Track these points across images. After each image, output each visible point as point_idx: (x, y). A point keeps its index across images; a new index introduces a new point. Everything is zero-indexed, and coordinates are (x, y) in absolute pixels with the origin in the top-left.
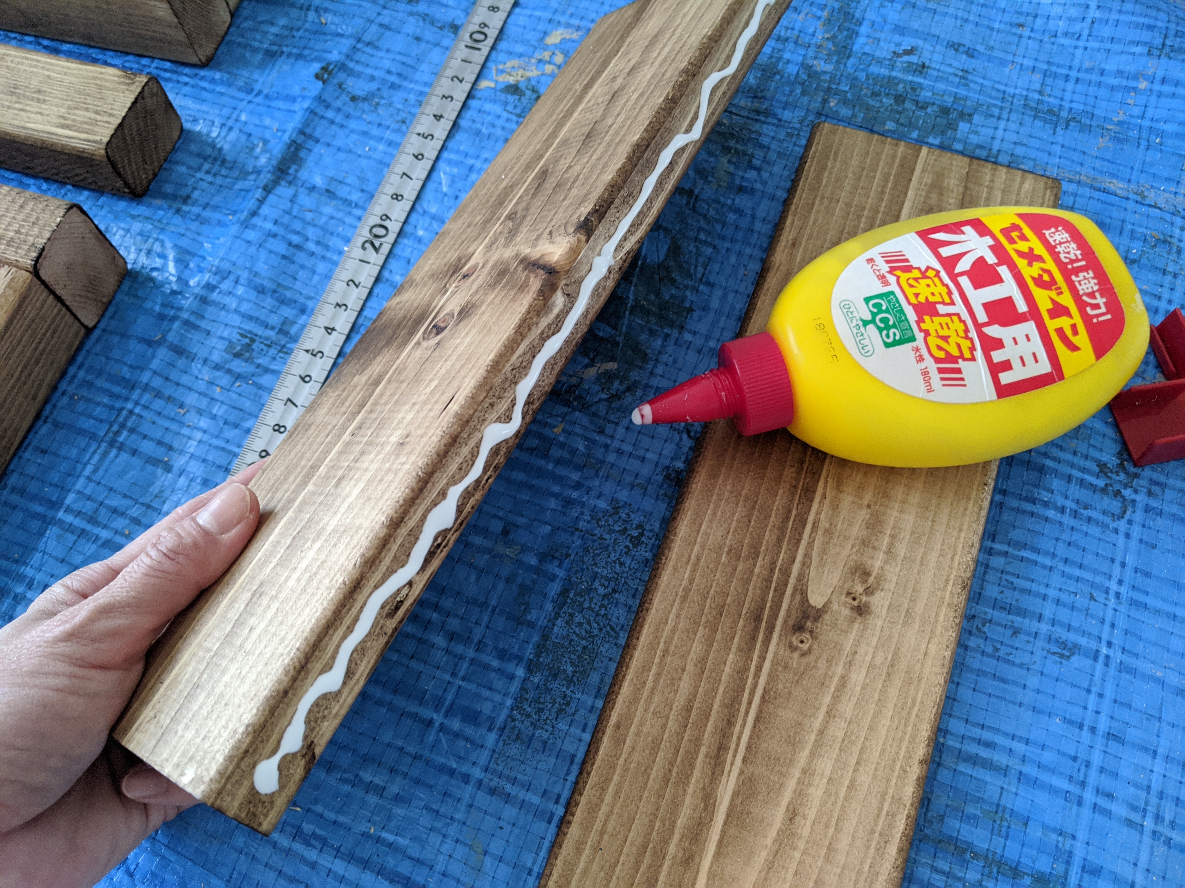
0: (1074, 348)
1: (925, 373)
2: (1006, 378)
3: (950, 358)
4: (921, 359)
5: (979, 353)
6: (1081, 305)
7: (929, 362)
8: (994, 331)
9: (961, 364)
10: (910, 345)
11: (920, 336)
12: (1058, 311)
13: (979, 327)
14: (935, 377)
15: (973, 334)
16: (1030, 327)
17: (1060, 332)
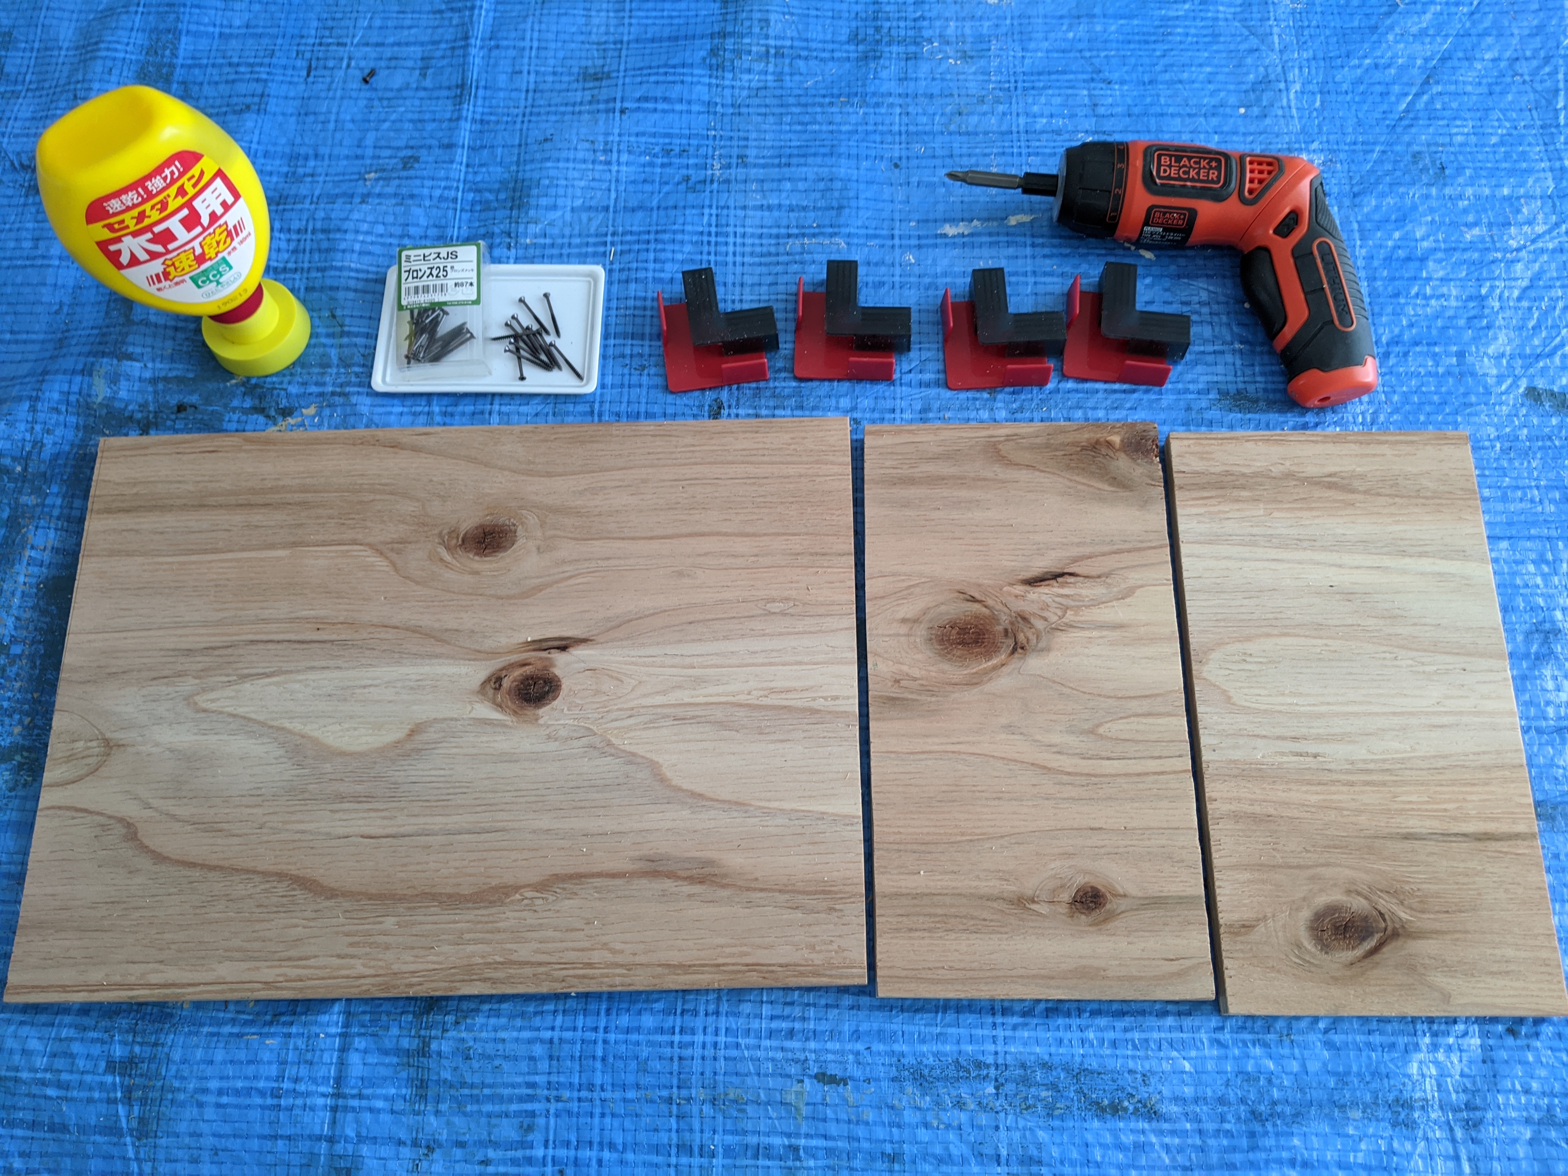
0: (202, 173)
1: (241, 242)
2: (230, 199)
3: (229, 234)
4: (234, 249)
5: (221, 221)
6: (173, 181)
7: (235, 244)
8: (205, 220)
9: (231, 227)
10: (228, 258)
11: (220, 256)
12: (181, 192)
13: (205, 229)
14: (241, 236)
15: (211, 230)
16: (197, 204)
17: (194, 186)
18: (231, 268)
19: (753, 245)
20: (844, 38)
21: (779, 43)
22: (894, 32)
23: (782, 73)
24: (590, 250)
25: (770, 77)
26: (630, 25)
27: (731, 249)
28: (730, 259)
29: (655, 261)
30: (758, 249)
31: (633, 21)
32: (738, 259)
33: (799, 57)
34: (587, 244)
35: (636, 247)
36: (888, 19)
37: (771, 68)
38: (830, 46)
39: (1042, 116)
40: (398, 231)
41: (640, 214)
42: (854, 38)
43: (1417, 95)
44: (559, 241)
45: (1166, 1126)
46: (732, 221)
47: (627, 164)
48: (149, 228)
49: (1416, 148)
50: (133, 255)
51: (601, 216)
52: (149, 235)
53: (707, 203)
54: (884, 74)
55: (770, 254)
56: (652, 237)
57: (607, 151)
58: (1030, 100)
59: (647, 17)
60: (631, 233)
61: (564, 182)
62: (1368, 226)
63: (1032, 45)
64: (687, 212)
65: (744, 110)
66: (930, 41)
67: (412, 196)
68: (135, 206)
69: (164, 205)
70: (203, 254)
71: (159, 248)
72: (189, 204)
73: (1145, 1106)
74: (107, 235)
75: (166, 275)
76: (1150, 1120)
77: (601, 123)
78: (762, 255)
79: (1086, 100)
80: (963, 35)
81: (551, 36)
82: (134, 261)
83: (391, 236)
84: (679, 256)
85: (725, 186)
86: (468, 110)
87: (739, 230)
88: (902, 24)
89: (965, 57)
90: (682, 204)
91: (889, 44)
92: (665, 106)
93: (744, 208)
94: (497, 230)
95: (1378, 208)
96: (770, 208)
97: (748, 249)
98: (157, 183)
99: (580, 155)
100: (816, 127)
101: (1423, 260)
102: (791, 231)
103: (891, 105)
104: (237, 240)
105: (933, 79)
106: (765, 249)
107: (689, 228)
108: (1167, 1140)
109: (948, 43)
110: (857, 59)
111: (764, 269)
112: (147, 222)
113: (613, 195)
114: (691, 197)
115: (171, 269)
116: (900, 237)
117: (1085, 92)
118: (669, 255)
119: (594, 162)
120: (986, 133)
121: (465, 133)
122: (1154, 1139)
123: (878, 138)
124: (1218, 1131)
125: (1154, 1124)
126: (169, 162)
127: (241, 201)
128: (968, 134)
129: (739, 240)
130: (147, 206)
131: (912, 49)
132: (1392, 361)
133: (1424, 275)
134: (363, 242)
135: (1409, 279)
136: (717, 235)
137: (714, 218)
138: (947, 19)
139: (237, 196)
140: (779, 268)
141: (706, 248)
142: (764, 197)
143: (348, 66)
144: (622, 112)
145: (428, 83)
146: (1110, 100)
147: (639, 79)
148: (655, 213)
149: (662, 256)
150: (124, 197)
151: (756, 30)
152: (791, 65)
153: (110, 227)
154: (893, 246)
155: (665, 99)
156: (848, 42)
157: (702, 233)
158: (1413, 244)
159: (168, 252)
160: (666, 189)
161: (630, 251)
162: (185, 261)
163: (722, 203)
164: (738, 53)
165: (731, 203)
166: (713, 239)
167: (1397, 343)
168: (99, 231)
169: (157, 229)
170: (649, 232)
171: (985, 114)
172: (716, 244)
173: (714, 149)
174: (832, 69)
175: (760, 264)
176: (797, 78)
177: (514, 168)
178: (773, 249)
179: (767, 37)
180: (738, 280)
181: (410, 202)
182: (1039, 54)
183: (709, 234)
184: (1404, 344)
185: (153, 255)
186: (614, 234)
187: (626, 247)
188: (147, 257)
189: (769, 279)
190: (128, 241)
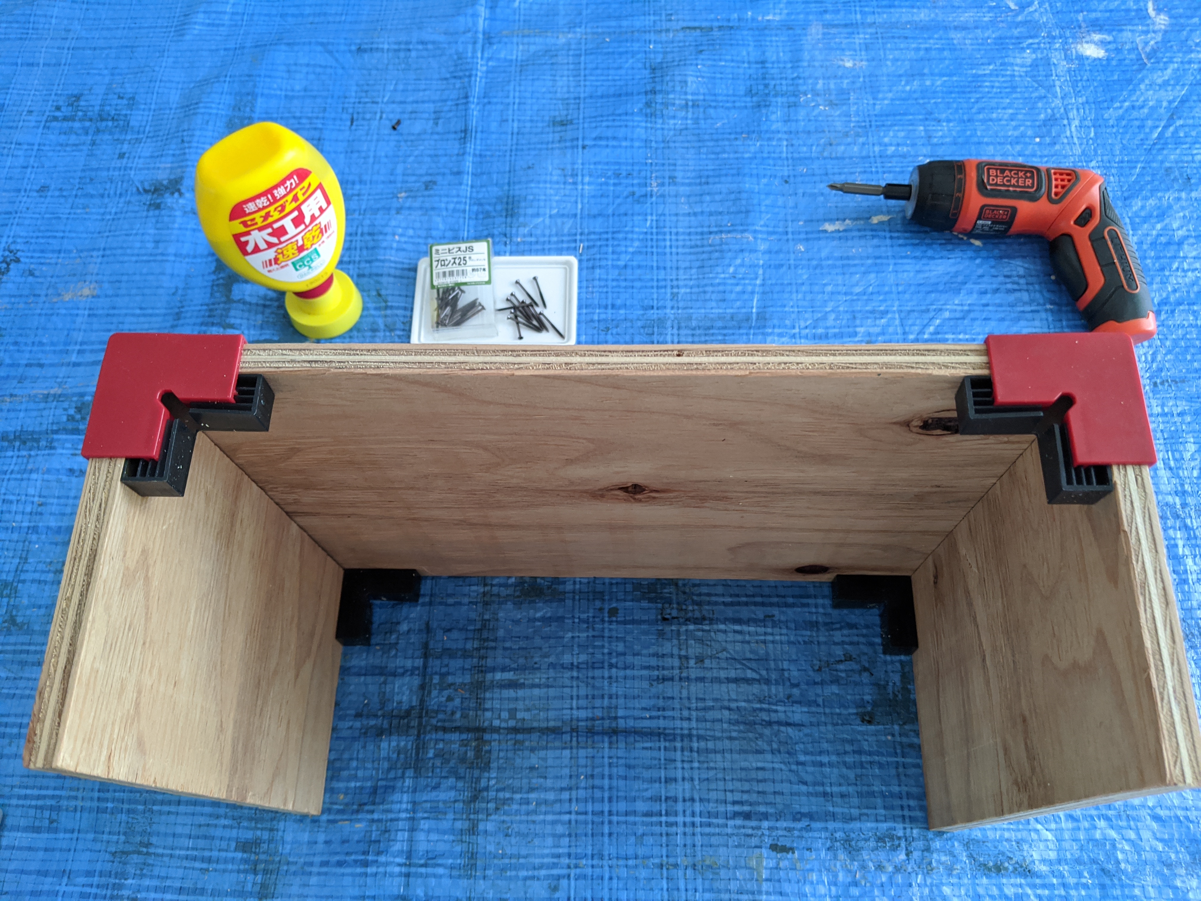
0: (310, 185)
1: (328, 237)
2: (324, 206)
3: (321, 232)
4: (323, 242)
5: (317, 222)
6: (291, 191)
7: (324, 238)
8: (307, 220)
9: (323, 226)
10: (319, 249)
11: (314, 247)
12: (295, 199)
13: (307, 227)
14: (329, 232)
15: (310, 228)
16: (304, 208)
17: (304, 194)
18: (319, 255)
19: (684, 240)
20: (742, 93)
21: (695, 97)
22: (778, 88)
23: (698, 118)
24: (565, 245)
25: (689, 122)
26: (585, 86)
27: (668, 243)
28: (668, 250)
29: (613, 253)
30: (688, 243)
31: (588, 83)
32: (674, 250)
33: (710, 106)
34: (562, 241)
35: (599, 243)
36: (773, 79)
37: (690, 115)
38: (733, 99)
39: (891, 145)
40: (423, 233)
41: (600, 220)
42: (749, 92)
43: (1166, 127)
44: (542, 239)
45: (1038, 881)
46: (668, 224)
47: (589, 184)
48: (270, 225)
49: (1168, 165)
50: (256, 246)
51: (571, 221)
52: (270, 230)
53: (649, 211)
54: (773, 117)
55: (697, 246)
56: (610, 236)
57: (574, 175)
58: (882, 134)
59: (597, 81)
60: (594, 233)
61: (543, 197)
62: (1137, 220)
63: (880, 96)
64: (635, 218)
65: (671, 145)
66: (805, 94)
67: (433, 209)
68: (264, 208)
69: (283, 207)
70: (303, 245)
71: (274, 240)
72: (298, 208)
73: (1021, 867)
74: (242, 229)
75: (276, 260)
76: (1026, 877)
77: (569, 156)
78: (691, 247)
79: (923, 134)
80: (829, 89)
81: (528, 95)
82: (257, 249)
83: (419, 237)
84: (631, 250)
85: (661, 200)
86: (470, 147)
87: (674, 230)
88: (784, 82)
89: (831, 104)
90: (630, 212)
91: (776, 96)
92: (615, 143)
93: (677, 215)
94: (496, 232)
95: (1143, 207)
96: (695, 214)
97: (680, 243)
98: (281, 191)
99: (555, 178)
100: (726, 156)
101: (1180, 244)
102: (712, 229)
103: (780, 139)
104: (326, 235)
105: (810, 120)
106: (693, 243)
107: (637, 229)
108: (1039, 892)
109: (818, 95)
110: (753, 107)
111: (693, 257)
112: (270, 220)
113: (580, 206)
114: (637, 207)
115: (280, 256)
116: (793, 233)
117: (922, 128)
118: (623, 249)
119: (565, 183)
120: (851, 158)
121: (469, 164)
122: (1029, 891)
123: (771, 162)
124: (1077, 884)
125: (1029, 880)
126: (289, 177)
127: (331, 207)
128: (837, 158)
129: (674, 237)
130: (272, 209)
131: (792, 99)
132: (1163, 316)
133: (1182, 254)
134: (399, 242)
135: (1170, 258)
136: (657, 234)
137: (654, 223)
138: (817, 78)
139: (328, 203)
140: (705, 256)
141: (649, 243)
142: (691, 207)
143: (381, 118)
144: (584, 147)
145: (440, 129)
146: (940, 133)
147: (594, 125)
148: (611, 218)
149: (619, 249)
150: (258, 201)
151: (678, 89)
152: (704, 112)
153: (245, 224)
154: (788, 240)
155: (614, 138)
156: (745, 95)
157: (646, 233)
158: (1171, 233)
159: (281, 243)
160: (618, 201)
161: (594, 246)
162: (291, 250)
163: (660, 212)
164: (666, 105)
165: (667, 212)
166: (655, 237)
167: (1166, 304)
168: (237, 227)
169: (276, 226)
170: (607, 233)
171: (849, 144)
172: (657, 240)
173: (652, 172)
174: (734, 114)
175: (690, 254)
176: (709, 121)
177: (506, 188)
178: (699, 243)
179: (686, 93)
180: (674, 264)
181: (432, 213)
182: (886, 102)
183: (652, 234)
184: (1171, 304)
185: (270, 245)
186: (581, 234)
187: (591, 243)
188: (265, 246)
189: (698, 264)
190: (255, 234)
